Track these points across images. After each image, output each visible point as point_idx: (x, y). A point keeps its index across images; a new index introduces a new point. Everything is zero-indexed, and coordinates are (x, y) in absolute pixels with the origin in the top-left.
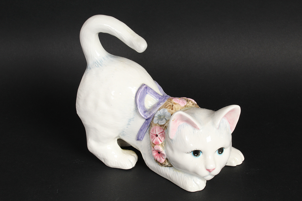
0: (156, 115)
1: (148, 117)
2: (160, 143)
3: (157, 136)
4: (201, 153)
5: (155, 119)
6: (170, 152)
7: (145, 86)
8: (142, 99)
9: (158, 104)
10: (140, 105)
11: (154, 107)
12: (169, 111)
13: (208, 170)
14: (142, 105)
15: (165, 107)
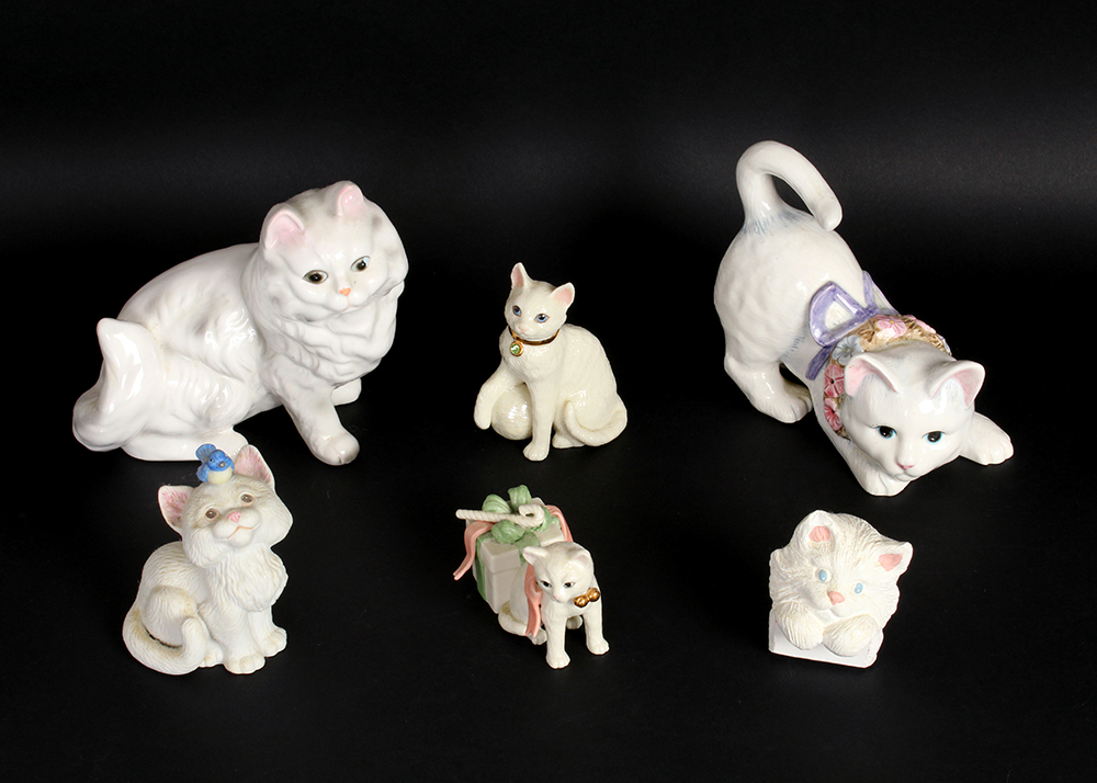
0: (840, 345)
1: (827, 344)
2: (836, 395)
3: (832, 382)
4: (894, 434)
5: (838, 350)
6: (846, 418)
7: (832, 287)
8: (823, 308)
9: (851, 323)
10: (815, 320)
11: (841, 328)
12: (862, 344)
13: (902, 467)
14: (820, 319)
15: (859, 332)
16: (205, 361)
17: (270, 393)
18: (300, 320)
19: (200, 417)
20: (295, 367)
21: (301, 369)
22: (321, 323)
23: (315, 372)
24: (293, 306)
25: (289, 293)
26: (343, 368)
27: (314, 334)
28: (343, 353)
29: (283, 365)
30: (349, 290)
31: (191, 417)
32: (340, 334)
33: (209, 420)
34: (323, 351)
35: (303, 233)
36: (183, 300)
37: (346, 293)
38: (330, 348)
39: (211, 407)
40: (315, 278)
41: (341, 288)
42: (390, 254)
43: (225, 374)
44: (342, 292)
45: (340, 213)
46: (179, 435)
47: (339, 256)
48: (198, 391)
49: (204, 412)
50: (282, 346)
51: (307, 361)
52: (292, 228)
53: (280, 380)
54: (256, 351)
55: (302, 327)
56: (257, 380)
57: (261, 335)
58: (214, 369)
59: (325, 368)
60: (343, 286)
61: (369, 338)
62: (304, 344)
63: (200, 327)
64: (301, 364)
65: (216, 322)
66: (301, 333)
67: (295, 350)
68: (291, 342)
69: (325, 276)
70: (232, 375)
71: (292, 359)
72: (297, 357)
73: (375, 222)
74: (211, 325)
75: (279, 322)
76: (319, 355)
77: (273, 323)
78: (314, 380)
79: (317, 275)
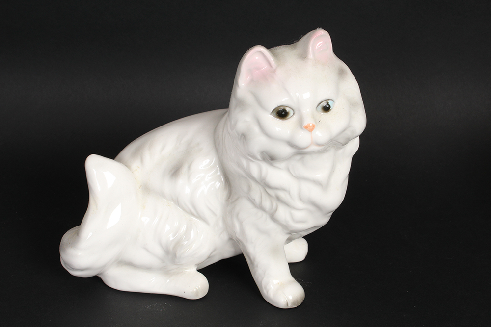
16: (177, 202)
17: (231, 239)
18: (264, 159)
19: (167, 252)
20: (254, 210)
21: (260, 213)
22: (282, 165)
23: (273, 217)
24: (259, 142)
25: (256, 129)
26: (299, 215)
27: (276, 175)
28: (301, 199)
29: (245, 208)
30: (314, 126)
31: (159, 251)
32: (299, 178)
33: (175, 256)
34: (282, 194)
35: (275, 71)
36: (163, 148)
37: (310, 129)
38: (289, 192)
39: (178, 244)
40: (282, 114)
41: (305, 124)
42: (352, 105)
43: (193, 214)
44: (306, 128)
45: (311, 56)
46: (148, 268)
47: (307, 95)
48: (168, 228)
49: (171, 248)
50: (245, 189)
51: (267, 204)
52: (265, 67)
53: (241, 223)
54: (222, 195)
55: (265, 166)
56: (221, 224)
57: (228, 180)
58: (184, 210)
59: (283, 213)
60: (308, 121)
61: (324, 186)
62: (265, 185)
63: (175, 171)
64: (261, 208)
65: (189, 167)
66: (263, 174)
67: (257, 192)
68: (254, 185)
69: (291, 113)
70: (200, 217)
71: (252, 201)
72: (257, 200)
73: (341, 73)
74: (184, 170)
75: (244, 163)
76: (278, 199)
77: (239, 165)
78: (271, 225)
79: (284, 111)
